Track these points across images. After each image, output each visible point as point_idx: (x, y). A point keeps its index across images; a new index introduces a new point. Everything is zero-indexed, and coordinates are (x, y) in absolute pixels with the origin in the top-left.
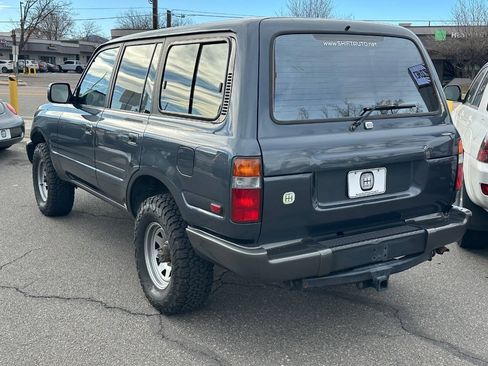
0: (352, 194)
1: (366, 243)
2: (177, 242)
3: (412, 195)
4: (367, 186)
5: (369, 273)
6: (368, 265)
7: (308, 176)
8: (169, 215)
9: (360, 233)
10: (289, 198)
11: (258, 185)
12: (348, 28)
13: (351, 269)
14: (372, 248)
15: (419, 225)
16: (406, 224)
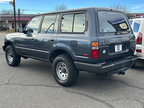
0: (116, 51)
1: (120, 63)
2: (70, 66)
3: (127, 51)
4: (118, 49)
5: (121, 70)
6: (120, 69)
7: (108, 46)
8: (67, 59)
9: (118, 60)
10: (104, 52)
11: (98, 48)
12: (112, 10)
13: (117, 70)
14: (121, 64)
15: (129, 59)
16: (125, 59)
